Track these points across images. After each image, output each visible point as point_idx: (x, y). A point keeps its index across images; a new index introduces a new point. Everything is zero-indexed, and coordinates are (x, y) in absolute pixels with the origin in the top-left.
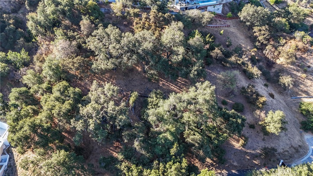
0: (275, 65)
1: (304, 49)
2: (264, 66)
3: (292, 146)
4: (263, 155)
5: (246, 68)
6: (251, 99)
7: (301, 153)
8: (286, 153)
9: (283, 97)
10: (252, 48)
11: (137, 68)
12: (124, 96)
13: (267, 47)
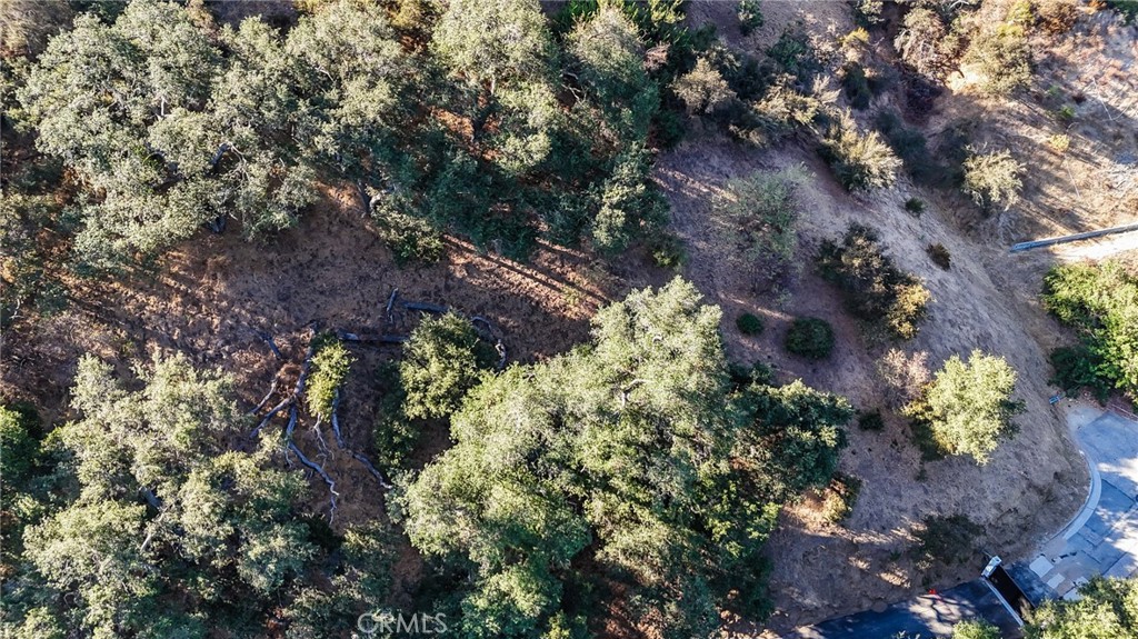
0: (940, 98)
1: (1062, 17)
2: (897, 107)
3: (1031, 485)
4: (927, 560)
5: (831, 142)
6: (863, 303)
7: (1063, 503)
8: (1010, 519)
9: (977, 248)
10: (848, 24)
11: (332, 192)
12: (283, 357)
13: (910, 19)
